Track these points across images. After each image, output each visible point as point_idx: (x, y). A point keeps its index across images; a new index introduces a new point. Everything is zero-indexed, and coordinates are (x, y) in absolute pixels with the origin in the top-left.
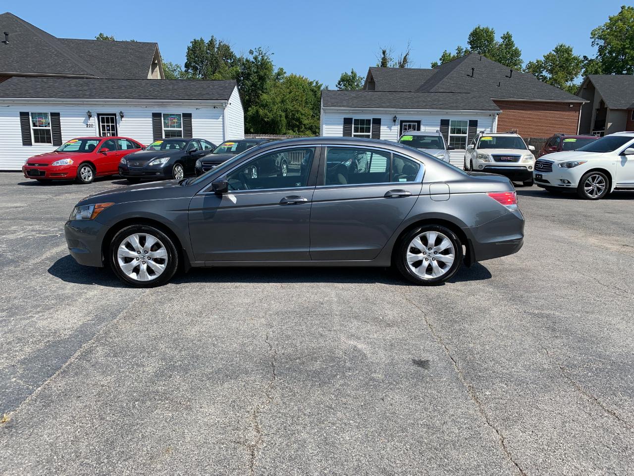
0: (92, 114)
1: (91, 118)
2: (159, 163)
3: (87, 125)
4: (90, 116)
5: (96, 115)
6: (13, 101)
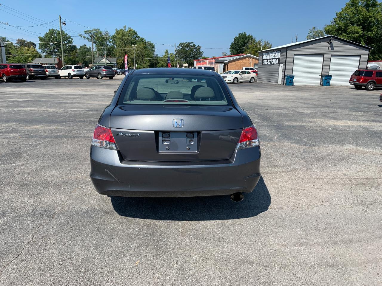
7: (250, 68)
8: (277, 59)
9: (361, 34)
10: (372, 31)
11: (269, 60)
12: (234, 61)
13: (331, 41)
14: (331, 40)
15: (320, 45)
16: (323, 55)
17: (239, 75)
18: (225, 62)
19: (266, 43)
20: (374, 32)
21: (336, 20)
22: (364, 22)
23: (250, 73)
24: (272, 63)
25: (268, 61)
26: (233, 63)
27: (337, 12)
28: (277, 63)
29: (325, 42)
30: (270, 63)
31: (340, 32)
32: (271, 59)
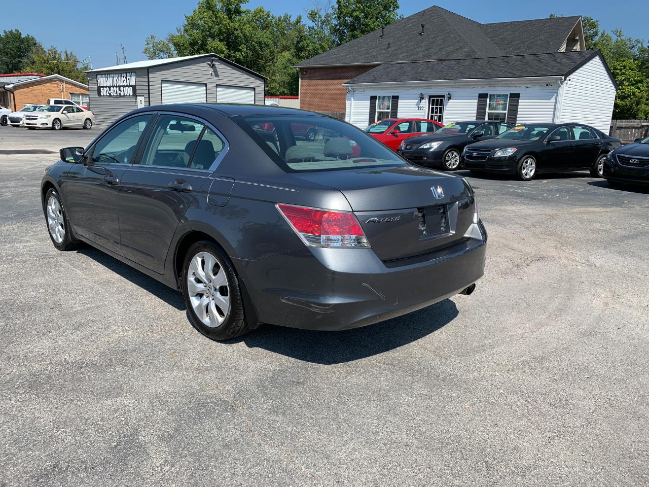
0: (424, 96)
1: (423, 101)
2: (429, 147)
3: (419, 107)
4: (422, 98)
5: (428, 97)
6: (367, 86)
7: (65, 101)
8: (131, 88)
9: (227, 53)
10: (241, 51)
11: (112, 88)
12: (27, 85)
13: (214, 63)
14: (213, 60)
15: (200, 68)
16: (204, 84)
17: (62, 113)
18: (6, 87)
19: (69, 55)
20: (243, 53)
21: (187, 28)
22: (228, 37)
23: (82, 111)
24: (120, 94)
25: (110, 90)
26: (24, 89)
27: (187, 15)
28: (131, 95)
29: (205, 64)
30: (116, 93)
31: (196, 48)
32: (116, 87)
